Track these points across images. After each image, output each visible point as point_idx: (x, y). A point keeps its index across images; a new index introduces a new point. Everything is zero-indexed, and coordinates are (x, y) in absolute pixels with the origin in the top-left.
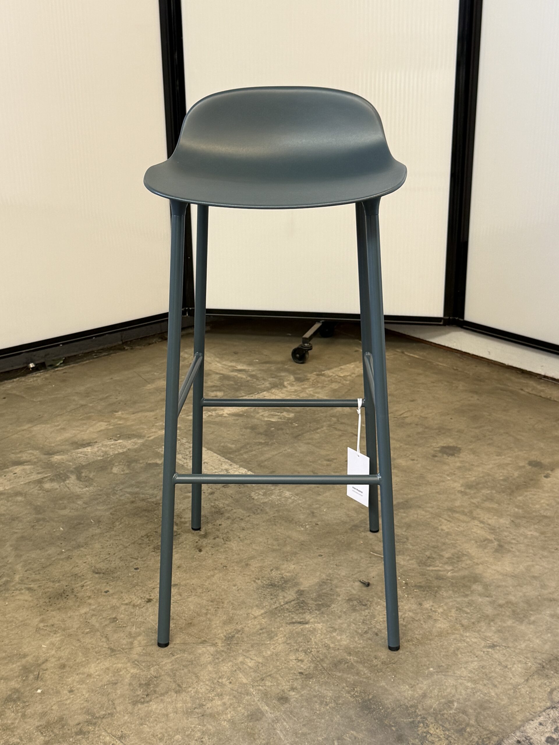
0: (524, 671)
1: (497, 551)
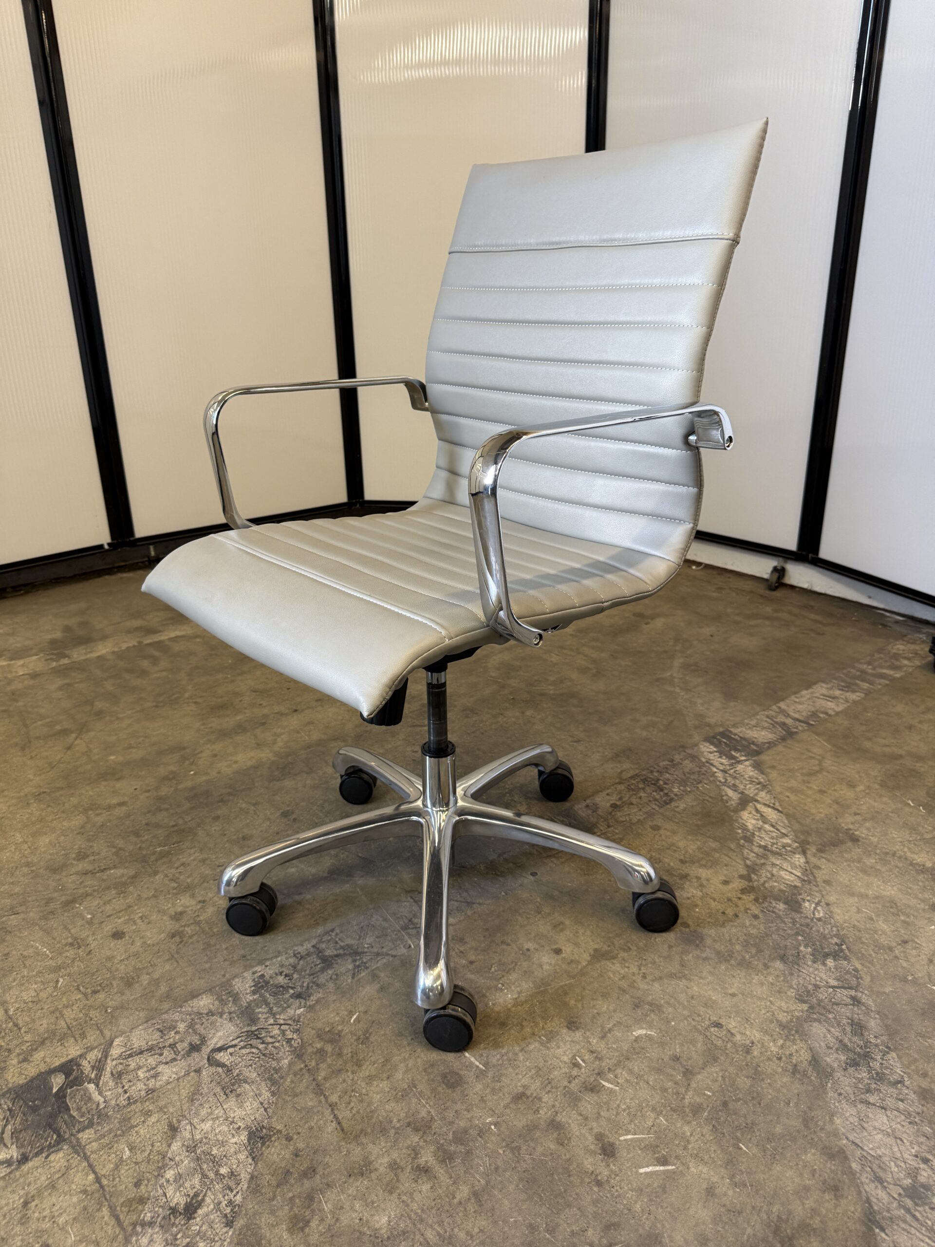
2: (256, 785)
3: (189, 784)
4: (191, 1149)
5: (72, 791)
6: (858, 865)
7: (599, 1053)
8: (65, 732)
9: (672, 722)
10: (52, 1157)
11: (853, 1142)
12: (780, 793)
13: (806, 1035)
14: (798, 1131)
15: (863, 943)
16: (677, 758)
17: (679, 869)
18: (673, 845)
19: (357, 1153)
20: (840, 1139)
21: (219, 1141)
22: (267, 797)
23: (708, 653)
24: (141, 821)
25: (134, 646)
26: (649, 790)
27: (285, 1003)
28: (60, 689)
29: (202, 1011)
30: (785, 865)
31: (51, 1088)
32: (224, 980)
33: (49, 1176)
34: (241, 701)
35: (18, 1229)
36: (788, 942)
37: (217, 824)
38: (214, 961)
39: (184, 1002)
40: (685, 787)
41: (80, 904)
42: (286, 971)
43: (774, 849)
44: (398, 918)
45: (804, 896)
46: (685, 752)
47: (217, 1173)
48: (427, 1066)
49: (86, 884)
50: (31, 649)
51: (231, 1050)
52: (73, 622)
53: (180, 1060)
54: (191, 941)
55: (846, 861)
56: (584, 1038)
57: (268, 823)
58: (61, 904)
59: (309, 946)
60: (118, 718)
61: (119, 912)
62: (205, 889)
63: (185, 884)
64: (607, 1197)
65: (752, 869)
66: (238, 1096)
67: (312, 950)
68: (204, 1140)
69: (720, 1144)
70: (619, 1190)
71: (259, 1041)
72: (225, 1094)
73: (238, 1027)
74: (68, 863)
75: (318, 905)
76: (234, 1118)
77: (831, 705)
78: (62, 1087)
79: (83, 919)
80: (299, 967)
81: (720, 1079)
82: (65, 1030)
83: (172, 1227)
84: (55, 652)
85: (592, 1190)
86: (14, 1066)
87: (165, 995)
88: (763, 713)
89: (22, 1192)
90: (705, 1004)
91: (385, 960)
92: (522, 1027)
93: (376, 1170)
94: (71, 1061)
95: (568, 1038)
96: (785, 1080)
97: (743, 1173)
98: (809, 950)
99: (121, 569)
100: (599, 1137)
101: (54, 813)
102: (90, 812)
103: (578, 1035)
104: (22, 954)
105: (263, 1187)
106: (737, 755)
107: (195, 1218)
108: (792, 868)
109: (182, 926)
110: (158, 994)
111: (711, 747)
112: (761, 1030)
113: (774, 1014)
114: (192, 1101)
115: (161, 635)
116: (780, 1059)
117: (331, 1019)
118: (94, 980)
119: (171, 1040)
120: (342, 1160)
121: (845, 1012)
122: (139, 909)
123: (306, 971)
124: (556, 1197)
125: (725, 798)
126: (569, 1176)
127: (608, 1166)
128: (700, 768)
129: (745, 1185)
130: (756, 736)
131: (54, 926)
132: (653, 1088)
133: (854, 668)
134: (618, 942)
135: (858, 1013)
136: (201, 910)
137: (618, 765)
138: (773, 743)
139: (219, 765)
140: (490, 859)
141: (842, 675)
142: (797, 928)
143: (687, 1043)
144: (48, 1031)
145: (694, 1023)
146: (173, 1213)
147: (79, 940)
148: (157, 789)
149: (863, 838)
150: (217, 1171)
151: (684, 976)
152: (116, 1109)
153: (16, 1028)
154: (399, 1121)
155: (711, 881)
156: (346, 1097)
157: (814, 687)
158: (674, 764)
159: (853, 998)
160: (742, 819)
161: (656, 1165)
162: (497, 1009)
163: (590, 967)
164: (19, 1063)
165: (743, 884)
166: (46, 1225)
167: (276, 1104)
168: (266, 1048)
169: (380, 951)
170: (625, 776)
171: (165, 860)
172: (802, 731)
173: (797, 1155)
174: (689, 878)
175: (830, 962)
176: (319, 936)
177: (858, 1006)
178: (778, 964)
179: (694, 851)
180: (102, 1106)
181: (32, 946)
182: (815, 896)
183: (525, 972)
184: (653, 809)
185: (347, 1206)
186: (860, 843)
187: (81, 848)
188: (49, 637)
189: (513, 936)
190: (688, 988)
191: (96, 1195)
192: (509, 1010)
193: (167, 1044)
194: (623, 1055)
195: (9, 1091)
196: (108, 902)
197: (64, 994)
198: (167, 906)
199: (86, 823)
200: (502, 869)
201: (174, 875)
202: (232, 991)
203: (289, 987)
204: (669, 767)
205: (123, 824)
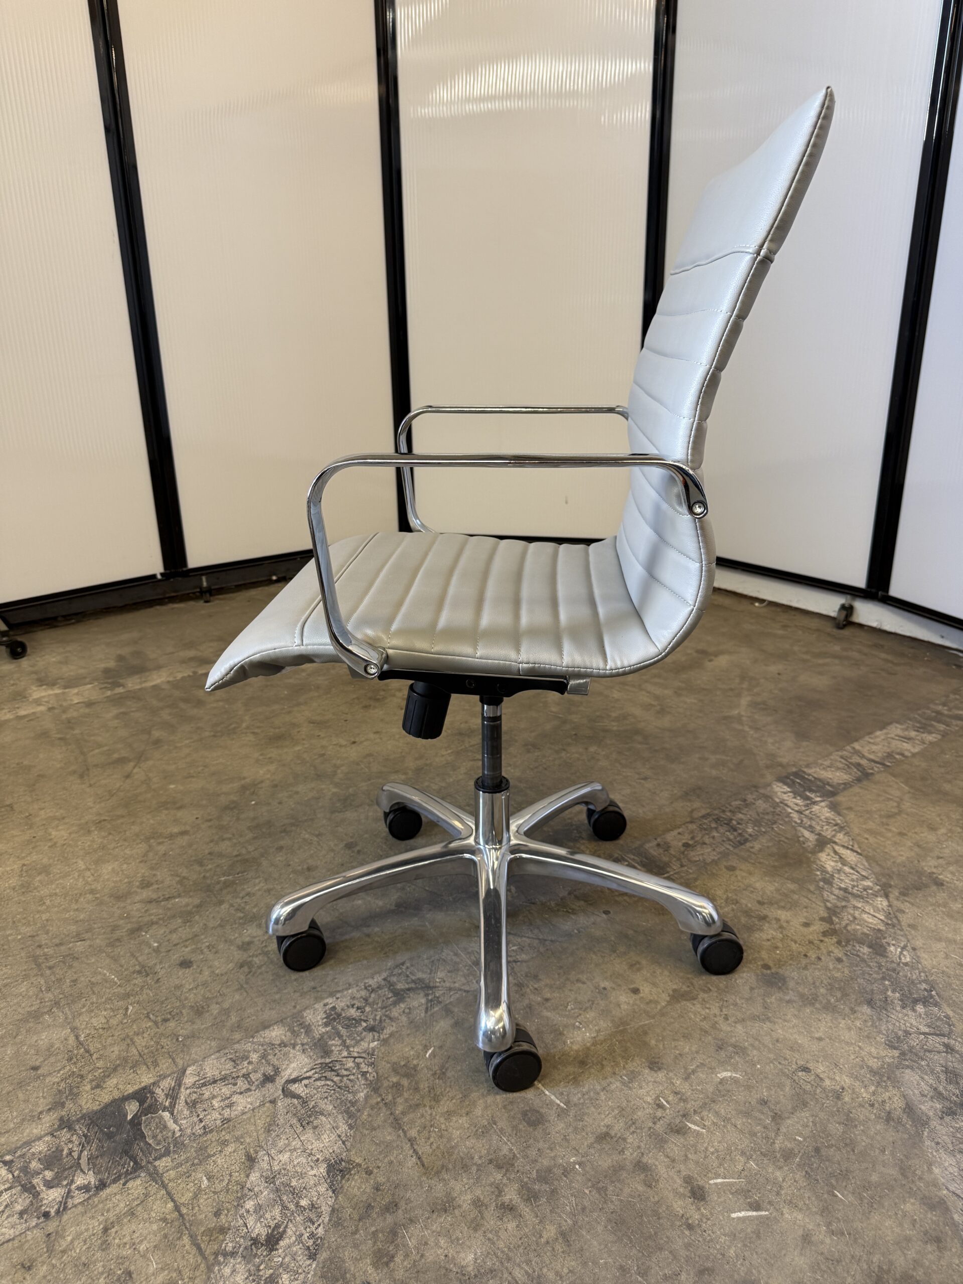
0: (670, 796)
1: (658, 712)
2: (319, 816)
3: (252, 814)
4: (270, 1180)
5: (132, 820)
6: (944, 910)
7: (684, 1094)
8: (122, 761)
9: (741, 761)
10: (130, 1184)
11: (954, 1193)
12: (859, 835)
13: (898, 1082)
14: (895, 1180)
15: (954, 990)
16: (750, 798)
17: (757, 911)
18: (750, 886)
19: (439, 1189)
20: (940, 1189)
21: (298, 1173)
22: (329, 828)
23: (776, 692)
24: (204, 850)
25: (189, 676)
26: (722, 830)
27: (358, 1036)
28: (117, 717)
29: (274, 1042)
30: (867, 908)
31: (126, 1115)
32: (295, 1011)
33: (128, 1203)
34: (299, 732)
35: (99, 1254)
36: (875, 987)
37: (281, 854)
38: (284, 992)
39: (256, 1032)
40: (759, 827)
41: (146, 932)
42: (358, 1004)
43: (855, 891)
44: (469, 953)
45: (889, 940)
46: (757, 791)
47: (297, 1205)
48: (506, 1103)
49: (152, 912)
50: (85, 678)
51: (306, 1082)
52: (125, 651)
53: (255, 1090)
54: (259, 971)
55: (932, 905)
56: (667, 1078)
57: (332, 854)
58: (127, 931)
59: (380, 979)
60: (176, 747)
61: (186, 941)
63: (251, 914)
64: (699, 1241)
65: (833, 912)
66: (315, 1128)
67: (383, 983)
68: (283, 1171)
69: (814, 1190)
70: (712, 1234)
71: (333, 1073)
72: (302, 1125)
73: (311, 1058)
74: (132, 890)
75: (386, 938)
76: (312, 1150)
77: (906, 746)
78: (136, 1114)
79: (150, 948)
80: (371, 1000)
81: (811, 1124)
82: (137, 1058)
83: (255, 1258)
84: (110, 681)
85: (683, 1233)
86: (87, 1092)
87: (236, 1025)
88: (837, 753)
89: (101, 1218)
90: (791, 1048)
91: (457, 995)
92: (603, 1066)
93: (460, 1206)
94: (144, 1088)
95: (650, 1079)
96: (878, 1127)
97: (839, 1221)
98: (897, 995)
99: (173, 600)
100: (688, 1180)
101: (115, 841)
102: (152, 841)
103: (661, 1076)
104: (90, 981)
105: (345, 1220)
106: (812, 795)
107: (277, 1249)
108: (874, 911)
109: (250, 957)
110: (229, 1024)
111: (785, 787)
112: (851, 1075)
113: (863, 1060)
114: (269, 1131)
116: (872, 1105)
117: (406, 1053)
118: (164, 1009)
119: (245, 1070)
120: (424, 1196)
121: (939, 1059)
122: (206, 938)
123: (378, 1004)
124: (646, 1240)
125: (801, 839)
126: (659, 1218)
127: (699, 1209)
128: (774, 808)
129: (843, 1234)
130: (830, 777)
131: (121, 953)
132: (741, 1131)
133: (928, 708)
134: (698, 982)
135: (953, 1062)
137: (688, 804)
138: (849, 784)
139: (280, 795)
140: (561, 896)
141: (916, 716)
142: (883, 973)
143: (774, 1086)
144: (119, 1058)
145: (780, 1067)
146: (254, 1244)
147: (147, 968)
148: (219, 818)
149: (948, 882)
150: (298, 1203)
151: (768, 1018)
152: (192, 1138)
153: (87, 1055)
154: (480, 1157)
155: (791, 923)
156: (426, 1133)
157: (889, 728)
158: (747, 805)
159: (947, 1046)
160: (821, 861)
161: (748, 1210)
162: (575, 1047)
163: (669, 1007)
164: (92, 1089)
165: (825, 926)
166: (127, 1252)
167: (354, 1137)
168: (341, 1081)
169: (452, 986)
170: (696, 815)
171: (229, 889)
172: (878, 772)
173: (896, 1204)
174: (768, 919)
175: (920, 1008)
176: (390, 969)
177: (952, 1053)
178: (866, 1009)
179: (772, 893)
180: (178, 1134)
181: (100, 973)
182: (901, 940)
183: (603, 1011)
184: (728, 849)
185: (431, 1243)
186: (944, 887)
187: (144, 877)
188: (103, 666)
189: (588, 975)
190: (772, 1031)
191: (176, 1223)
192: (588, 1049)
193: (240, 1074)
194: (708, 1097)
195: (83, 1117)
196: (175, 930)
197: (134, 1021)
198: (234, 935)
199: (148, 851)
200: (574, 907)
201: (240, 905)
202: (304, 1022)
203: (361, 1020)
204: (741, 807)
205: (184, 854)
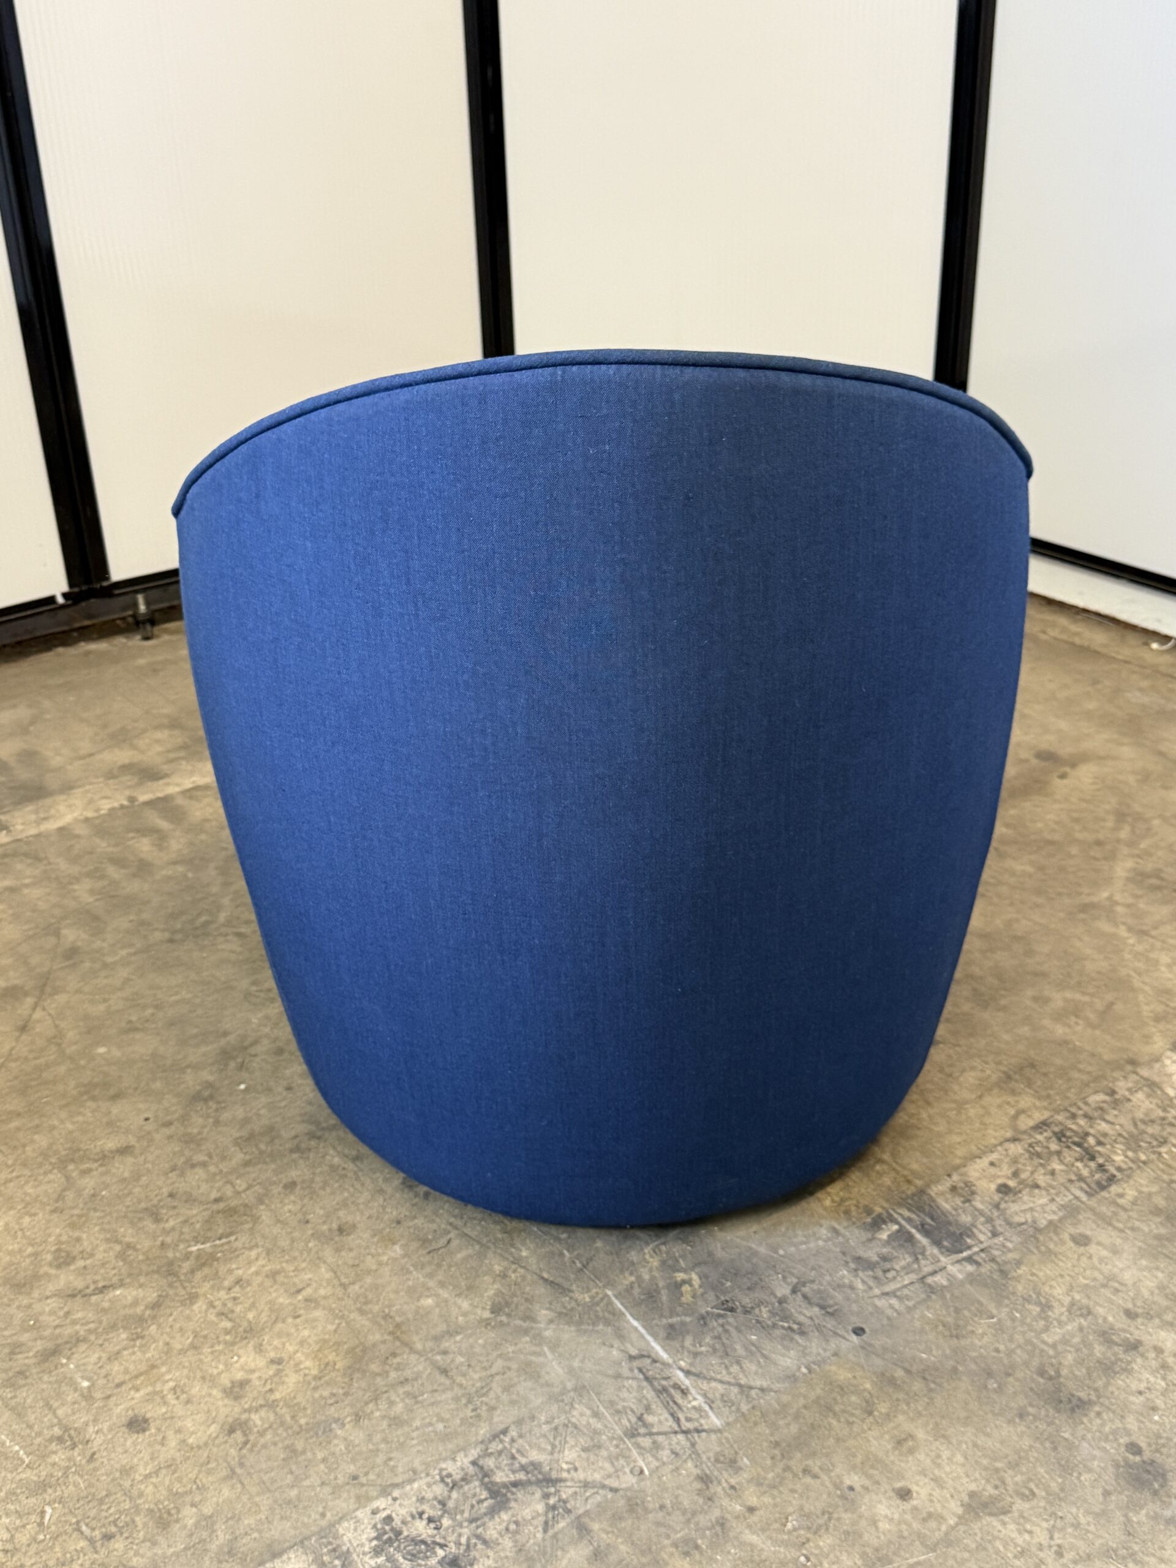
0: (977, 1082)
3: (240, 1112)
5: (37, 1122)
8: (13, 993)
9: (1112, 1004)
16: (1122, 1087)
17: (1124, 1331)
18: (1111, 1278)
24: (160, 1188)
25: (122, 807)
26: (1069, 1156)
32: (324, 1523)
37: (292, 1198)
38: (307, 1483)
40: (1135, 1151)
41: (68, 1358)
42: (429, 1512)
44: (618, 1412)
46: (1136, 1073)
49: (75, 1316)
54: (262, 1441)
58: (35, 1356)
59: (466, 1461)
60: (104, 965)
61: (137, 1377)
62: (279, 1335)
63: (245, 1324)
67: (471, 1470)
74: (41, 1272)
75: (476, 1376)
79: (76, 1390)
80: (451, 1504)
87: (226, 1550)
91: (598, 1498)
99: (87, 633)
101: (8, 1166)
102: (71, 1167)
109: (245, 1411)
110: (213, 1547)
115: (168, 784)
118: (104, 1514)
122: (169, 1371)
123: (462, 1512)
128: (1165, 1110)
131: (29, 1401)
134: (1013, 1479)
136: (276, 1379)
137: (1011, 1099)
139: (288, 1072)
140: (779, 1295)
147: (72, 1432)
148: (184, 1119)
151: (1131, 1555)
163: (962, 1528)
169: (590, 1478)
170: (1025, 1123)
171: (206, 1270)
174: (1141, 1349)
176: (482, 1442)
179: (1152, 1293)
183: (847, 1533)
184: (1077, 1198)
187: (61, 1243)
189: (824, 1459)
196: (116, 1356)
197: (55, 1538)
198: (216, 1367)
199: (64, 1190)
200: (801, 1319)
201: (224, 1305)
202: (339, 1546)
203: (435, 1543)
204: (1105, 1106)
205: (130, 1193)
